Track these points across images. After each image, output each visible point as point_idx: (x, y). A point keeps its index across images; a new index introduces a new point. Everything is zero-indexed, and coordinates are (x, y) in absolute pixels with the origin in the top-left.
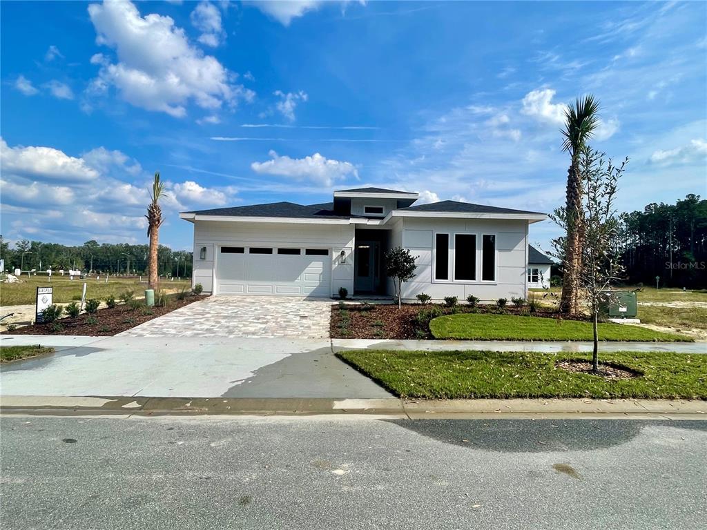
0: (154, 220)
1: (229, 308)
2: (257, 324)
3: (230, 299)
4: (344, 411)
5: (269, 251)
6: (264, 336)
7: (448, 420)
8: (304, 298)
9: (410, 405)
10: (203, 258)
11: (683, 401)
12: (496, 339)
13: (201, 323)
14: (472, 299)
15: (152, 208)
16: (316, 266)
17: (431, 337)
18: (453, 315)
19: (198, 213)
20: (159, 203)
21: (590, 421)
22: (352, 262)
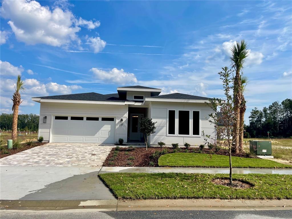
0: (16, 101)
1: (55, 150)
2: (65, 159)
3: (58, 144)
4: (84, 207)
5: (81, 119)
6: (66, 165)
7: (136, 211)
8: (99, 144)
9: (122, 203)
10: (44, 122)
11: (268, 200)
12: (191, 167)
13: (34, 158)
14: (186, 145)
15: (15, 95)
16: (107, 127)
17: (157, 166)
18: (173, 154)
19: (43, 98)
20: (20, 92)
21: (212, 211)
22: (126, 125)
